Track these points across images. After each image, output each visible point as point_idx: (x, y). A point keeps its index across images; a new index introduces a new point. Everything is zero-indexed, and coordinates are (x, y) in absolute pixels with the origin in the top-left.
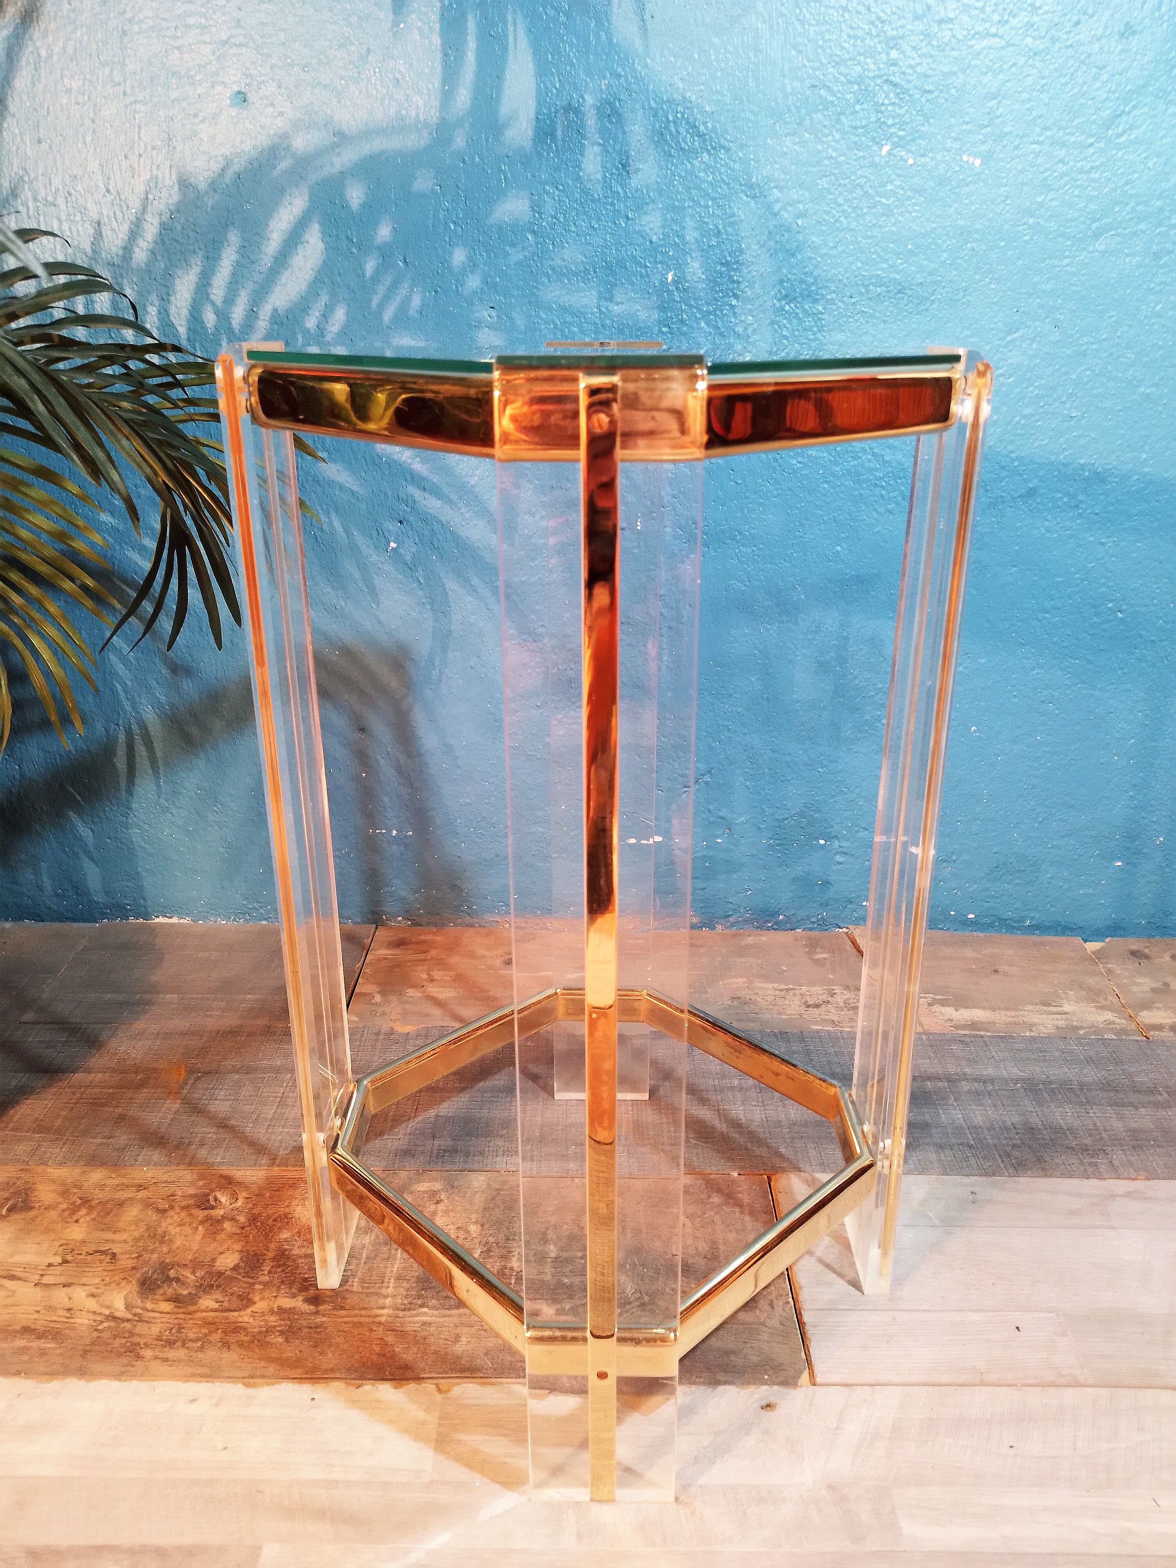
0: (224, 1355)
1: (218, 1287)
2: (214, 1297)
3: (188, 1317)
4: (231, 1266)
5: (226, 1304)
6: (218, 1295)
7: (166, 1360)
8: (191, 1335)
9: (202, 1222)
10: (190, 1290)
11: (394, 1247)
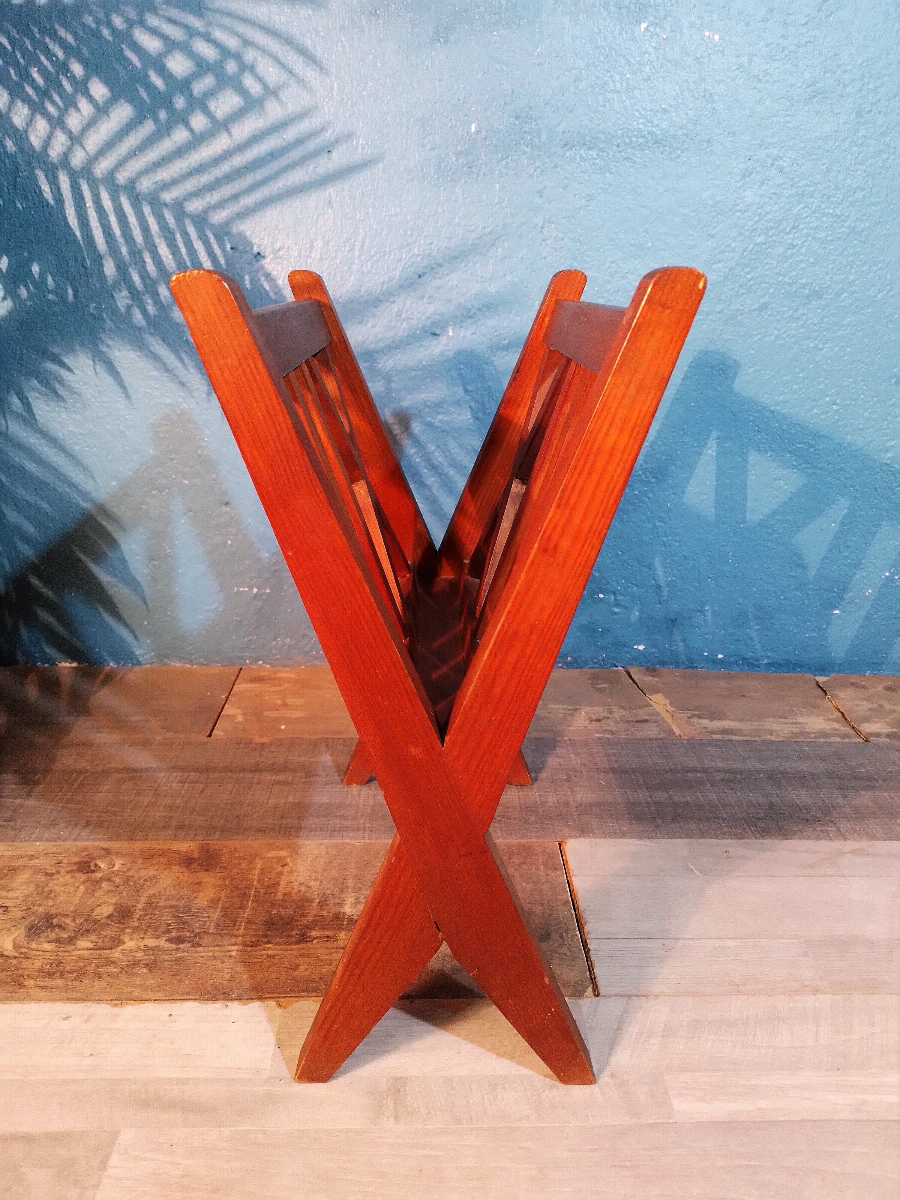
0: (95, 983)
1: (94, 931)
2: (90, 938)
3: (67, 954)
4: (107, 915)
5: (100, 945)
6: (94, 938)
7: (46, 987)
8: (68, 968)
9: (83, 883)
10: (70, 934)
11: (246, 899)
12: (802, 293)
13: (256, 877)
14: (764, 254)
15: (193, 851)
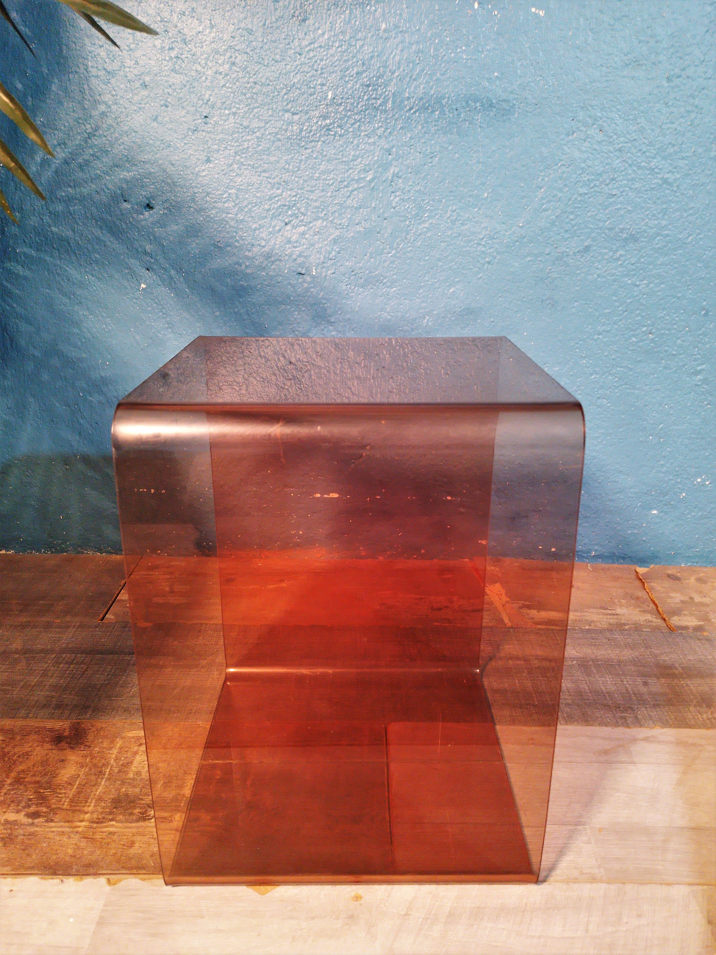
11: (101, 777)
12: (620, 236)
13: (114, 756)
14: (586, 203)
15: (65, 729)
